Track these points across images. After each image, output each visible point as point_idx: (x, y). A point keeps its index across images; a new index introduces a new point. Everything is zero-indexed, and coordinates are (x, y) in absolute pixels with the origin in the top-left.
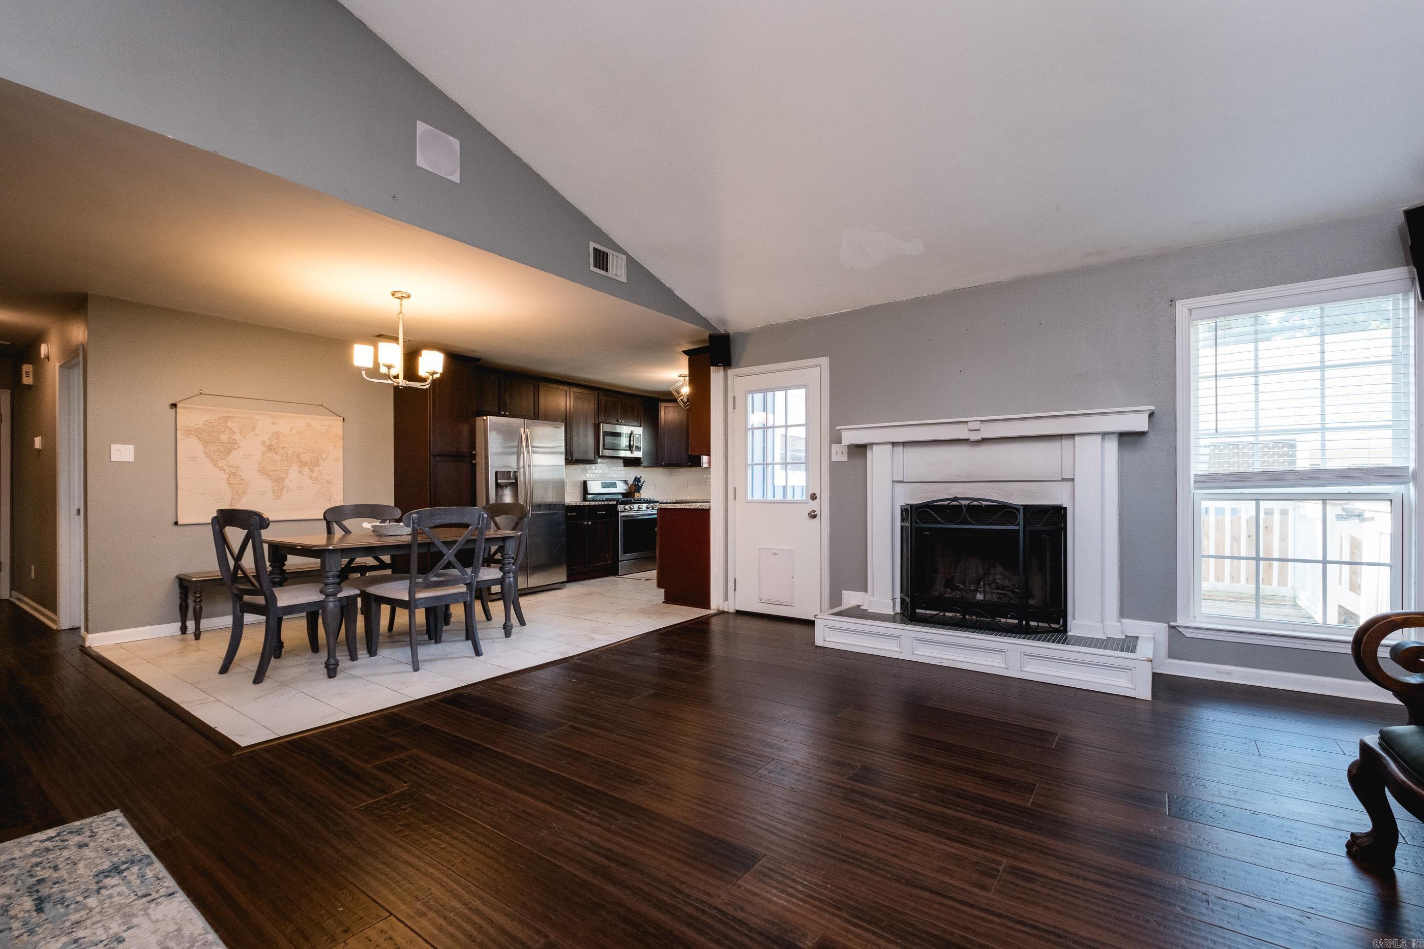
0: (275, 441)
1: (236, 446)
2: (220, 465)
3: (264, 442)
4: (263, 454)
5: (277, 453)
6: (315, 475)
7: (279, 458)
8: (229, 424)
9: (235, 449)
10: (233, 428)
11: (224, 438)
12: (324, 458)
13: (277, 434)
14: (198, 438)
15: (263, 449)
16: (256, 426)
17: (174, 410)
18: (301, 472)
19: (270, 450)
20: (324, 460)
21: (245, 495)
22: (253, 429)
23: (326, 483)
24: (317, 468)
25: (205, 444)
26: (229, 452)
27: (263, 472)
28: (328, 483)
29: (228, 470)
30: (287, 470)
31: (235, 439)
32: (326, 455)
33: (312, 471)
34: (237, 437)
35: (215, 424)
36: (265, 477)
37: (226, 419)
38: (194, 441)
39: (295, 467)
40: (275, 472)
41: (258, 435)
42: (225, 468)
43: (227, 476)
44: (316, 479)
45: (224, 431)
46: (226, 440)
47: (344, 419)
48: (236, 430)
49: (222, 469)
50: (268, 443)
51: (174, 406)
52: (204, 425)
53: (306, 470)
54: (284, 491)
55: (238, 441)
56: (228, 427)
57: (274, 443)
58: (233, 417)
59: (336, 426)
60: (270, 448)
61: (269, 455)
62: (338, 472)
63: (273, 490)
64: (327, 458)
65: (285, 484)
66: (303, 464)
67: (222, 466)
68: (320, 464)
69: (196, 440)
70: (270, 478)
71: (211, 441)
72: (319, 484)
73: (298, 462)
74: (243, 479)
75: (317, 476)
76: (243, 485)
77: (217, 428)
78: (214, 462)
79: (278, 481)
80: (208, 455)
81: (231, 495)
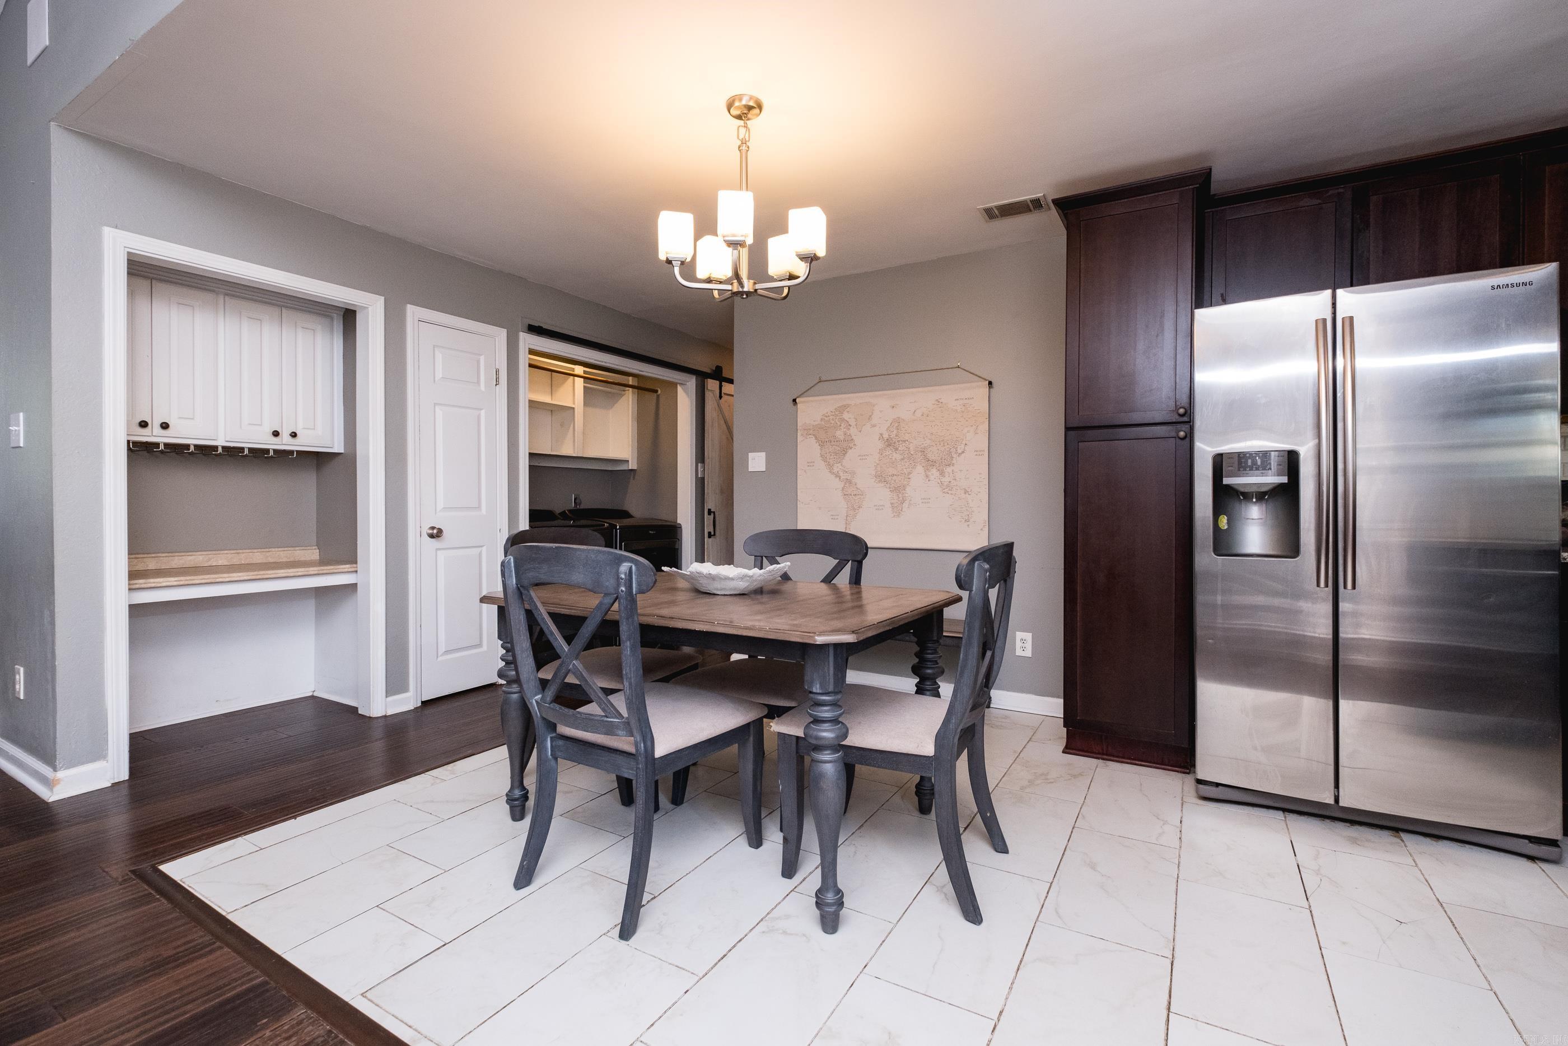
0: (895, 432)
1: (851, 445)
2: (835, 470)
3: (881, 434)
4: (881, 452)
5: (896, 449)
6: (946, 480)
7: (899, 457)
8: (846, 416)
9: (851, 448)
10: (848, 420)
11: (840, 434)
12: (960, 451)
13: (897, 421)
14: (816, 438)
15: (880, 445)
16: (872, 414)
17: (796, 407)
18: (927, 476)
19: (889, 445)
20: (960, 454)
21: (861, 510)
22: (870, 418)
23: (963, 491)
24: (949, 469)
25: (822, 444)
26: (844, 452)
27: (881, 478)
28: (966, 492)
29: (843, 476)
30: (910, 473)
31: (850, 435)
32: (963, 446)
33: (942, 473)
34: (853, 431)
35: (831, 417)
36: (883, 485)
37: (842, 409)
38: (812, 440)
39: (920, 469)
40: (894, 478)
41: (874, 426)
42: (841, 474)
43: (841, 485)
44: (948, 486)
45: (840, 426)
46: (842, 438)
47: (990, 383)
48: (852, 422)
49: (838, 476)
50: (886, 436)
51: (794, 400)
52: (822, 420)
53: (934, 473)
54: (905, 505)
55: (854, 437)
56: (843, 420)
57: (893, 435)
58: (848, 406)
59: (976, 395)
60: (889, 443)
61: (887, 453)
62: (980, 474)
63: (892, 504)
64: (963, 452)
65: (906, 495)
66: (930, 463)
67: (838, 472)
68: (954, 461)
69: (813, 440)
70: (888, 486)
71: (827, 440)
72: (951, 494)
73: (923, 461)
74: (858, 487)
75: (950, 482)
76: (858, 497)
77: (833, 422)
78: (830, 467)
79: (898, 490)
80: (825, 460)
81: (846, 509)
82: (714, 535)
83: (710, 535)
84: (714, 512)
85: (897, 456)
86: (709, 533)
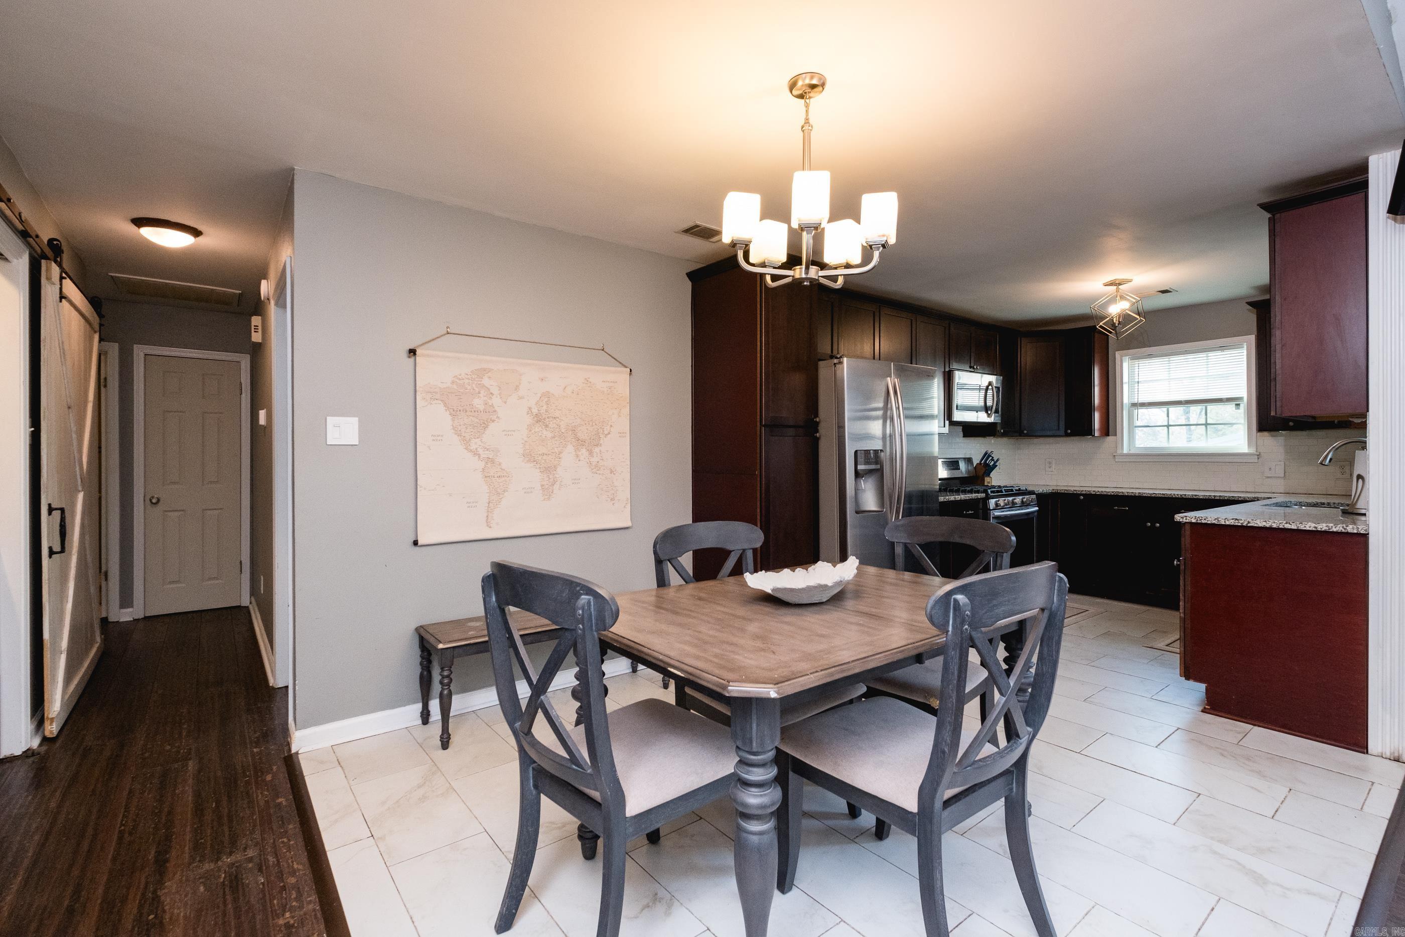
0: (545, 407)
1: (494, 417)
2: (473, 447)
3: (530, 408)
4: (530, 428)
5: (547, 426)
6: (594, 460)
7: (549, 435)
8: (486, 381)
9: (493, 421)
10: (489, 387)
11: (478, 403)
12: (606, 432)
13: (547, 395)
14: (445, 405)
15: (529, 420)
16: (520, 383)
17: (412, 359)
18: (577, 456)
19: (538, 421)
20: (606, 435)
21: (506, 494)
22: (517, 388)
23: (608, 471)
24: (597, 450)
25: (454, 413)
26: (485, 426)
27: (529, 457)
28: (612, 472)
29: (485, 455)
30: (560, 453)
31: (492, 406)
32: (608, 427)
33: (591, 453)
34: (496, 401)
35: (467, 381)
36: (532, 465)
37: (482, 372)
38: (439, 407)
39: (570, 448)
40: (545, 457)
41: (521, 398)
42: (481, 451)
43: (482, 464)
44: (596, 466)
45: (479, 393)
46: (481, 408)
47: (631, 370)
48: (495, 390)
49: (476, 453)
50: (535, 411)
51: (412, 352)
52: (453, 382)
53: (584, 452)
54: (556, 487)
55: (496, 408)
56: (483, 386)
57: (543, 410)
58: (490, 370)
59: (620, 380)
60: (539, 419)
61: (537, 430)
62: (623, 454)
63: (542, 486)
64: (609, 433)
65: (557, 476)
66: (580, 443)
67: (476, 449)
68: (601, 442)
69: (441, 408)
70: (538, 466)
71: (461, 409)
72: (600, 474)
73: (574, 440)
74: (503, 468)
75: (598, 462)
76: (503, 479)
77: (469, 387)
78: (466, 442)
79: (549, 470)
80: (457, 432)
81: (488, 494)
82: (63, 550)
83: (51, 553)
84: (62, 510)
85: (548, 434)
86: (50, 548)
